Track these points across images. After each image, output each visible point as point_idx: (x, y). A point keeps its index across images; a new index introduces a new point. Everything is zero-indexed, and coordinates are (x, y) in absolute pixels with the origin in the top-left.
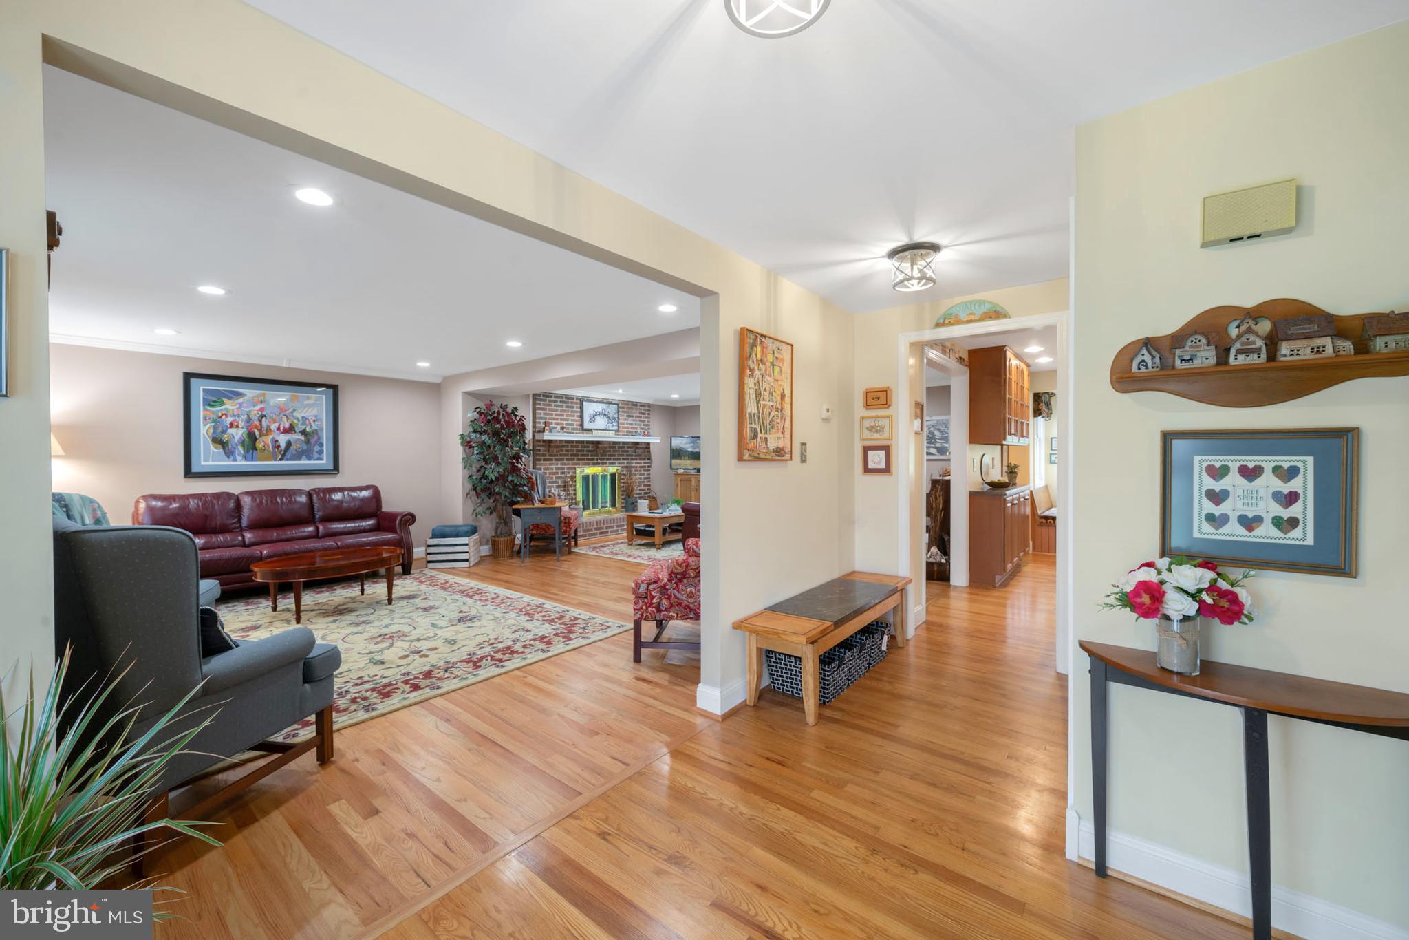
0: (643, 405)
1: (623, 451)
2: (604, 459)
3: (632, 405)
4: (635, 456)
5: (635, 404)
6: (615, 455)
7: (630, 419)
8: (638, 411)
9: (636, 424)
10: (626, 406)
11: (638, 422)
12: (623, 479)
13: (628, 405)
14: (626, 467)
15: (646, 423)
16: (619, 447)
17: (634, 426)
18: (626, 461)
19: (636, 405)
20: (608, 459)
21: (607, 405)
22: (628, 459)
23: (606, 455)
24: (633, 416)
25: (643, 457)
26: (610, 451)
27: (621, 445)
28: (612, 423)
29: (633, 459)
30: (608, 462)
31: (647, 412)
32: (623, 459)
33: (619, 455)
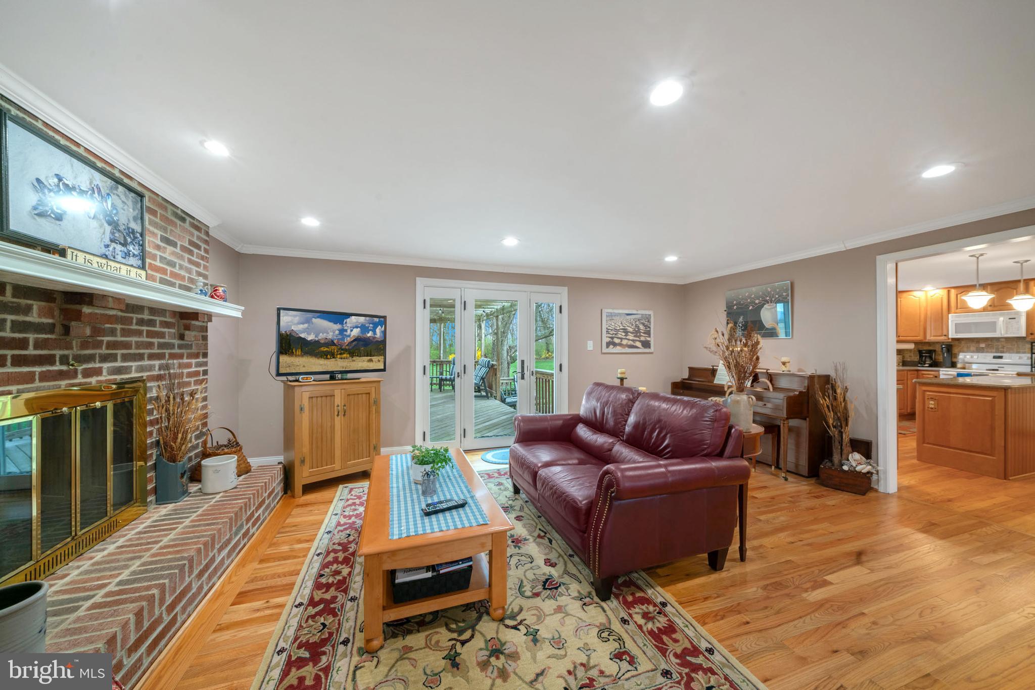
0: (198, 226)
1: (150, 334)
2: (91, 359)
3: (176, 215)
4: (180, 347)
5: (183, 216)
6: (127, 346)
7: (170, 249)
8: (188, 238)
9: (181, 267)
10: (159, 211)
11: (186, 264)
12: (151, 412)
13: (166, 209)
14: (159, 378)
15: (201, 270)
16: (141, 322)
17: (176, 270)
18: (157, 363)
19: (183, 220)
20: (105, 359)
21: (109, 182)
22: (160, 357)
23: (98, 345)
24: (174, 244)
25: (194, 350)
26: (113, 332)
27: (146, 316)
28: (124, 244)
29: (173, 356)
30: (106, 366)
31: (203, 246)
32: (152, 357)
33: (139, 345)
